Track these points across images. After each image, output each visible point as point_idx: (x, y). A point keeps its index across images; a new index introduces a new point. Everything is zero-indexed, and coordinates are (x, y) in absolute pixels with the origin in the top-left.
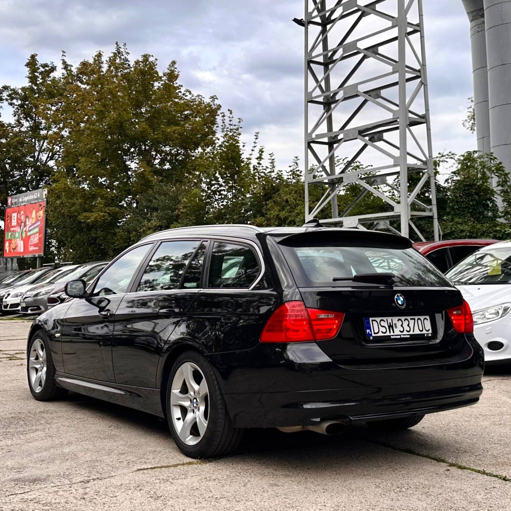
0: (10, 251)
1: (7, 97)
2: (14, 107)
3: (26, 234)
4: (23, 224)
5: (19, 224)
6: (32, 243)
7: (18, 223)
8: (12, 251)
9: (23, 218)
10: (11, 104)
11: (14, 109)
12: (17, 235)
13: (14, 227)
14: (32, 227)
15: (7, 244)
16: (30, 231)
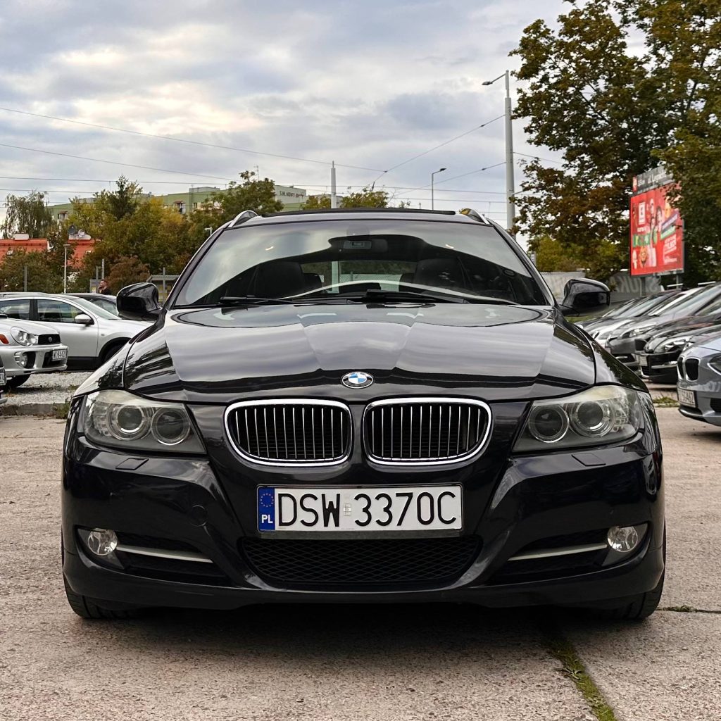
0: (638, 266)
3: (659, 237)
4: (653, 221)
5: (648, 222)
6: (669, 252)
7: (647, 219)
8: (641, 265)
9: (653, 210)
12: (646, 239)
13: (642, 226)
14: (667, 225)
15: (634, 254)
16: (663, 231)
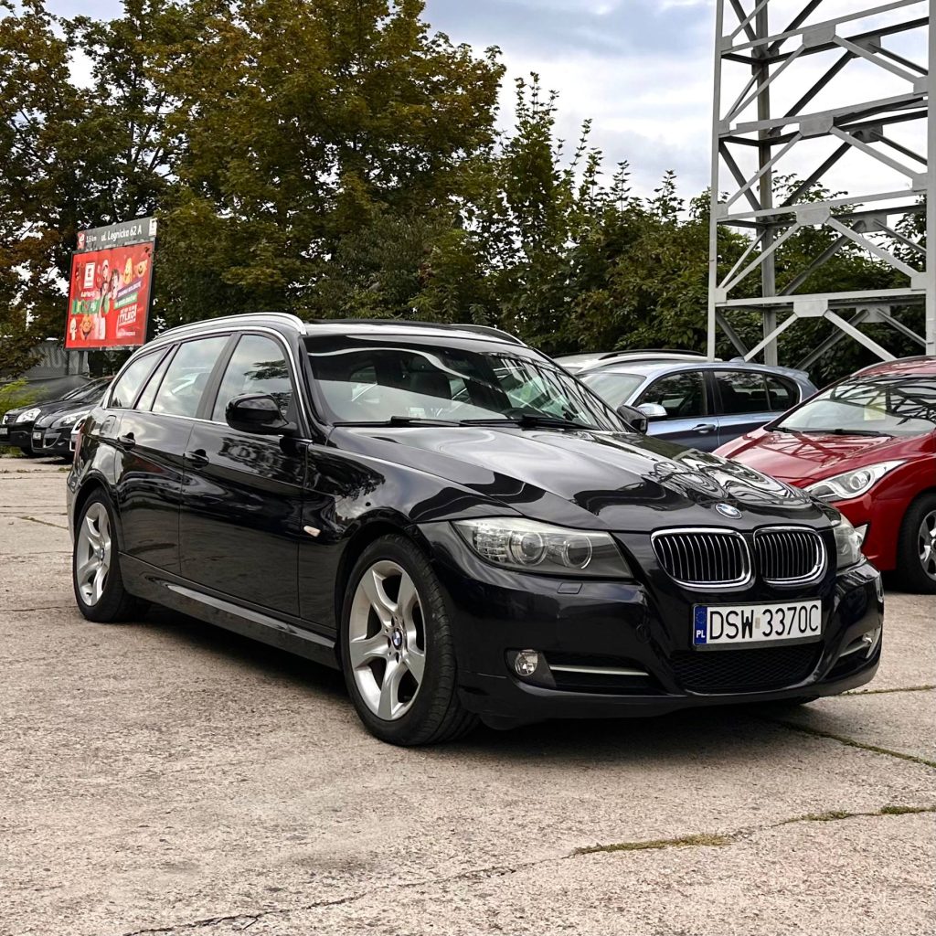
0: (78, 337)
1: (83, 40)
2: (94, 59)
3: (112, 306)
4: (106, 286)
5: (98, 287)
6: (124, 323)
7: (96, 283)
8: (83, 337)
9: (106, 273)
10: (89, 53)
11: (95, 63)
12: (94, 306)
13: (89, 290)
14: (125, 292)
15: (73, 323)
16: (119, 299)
